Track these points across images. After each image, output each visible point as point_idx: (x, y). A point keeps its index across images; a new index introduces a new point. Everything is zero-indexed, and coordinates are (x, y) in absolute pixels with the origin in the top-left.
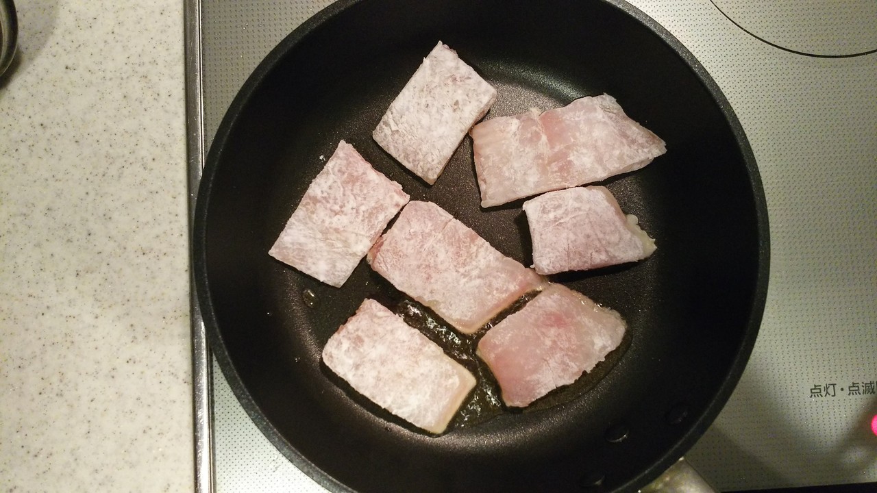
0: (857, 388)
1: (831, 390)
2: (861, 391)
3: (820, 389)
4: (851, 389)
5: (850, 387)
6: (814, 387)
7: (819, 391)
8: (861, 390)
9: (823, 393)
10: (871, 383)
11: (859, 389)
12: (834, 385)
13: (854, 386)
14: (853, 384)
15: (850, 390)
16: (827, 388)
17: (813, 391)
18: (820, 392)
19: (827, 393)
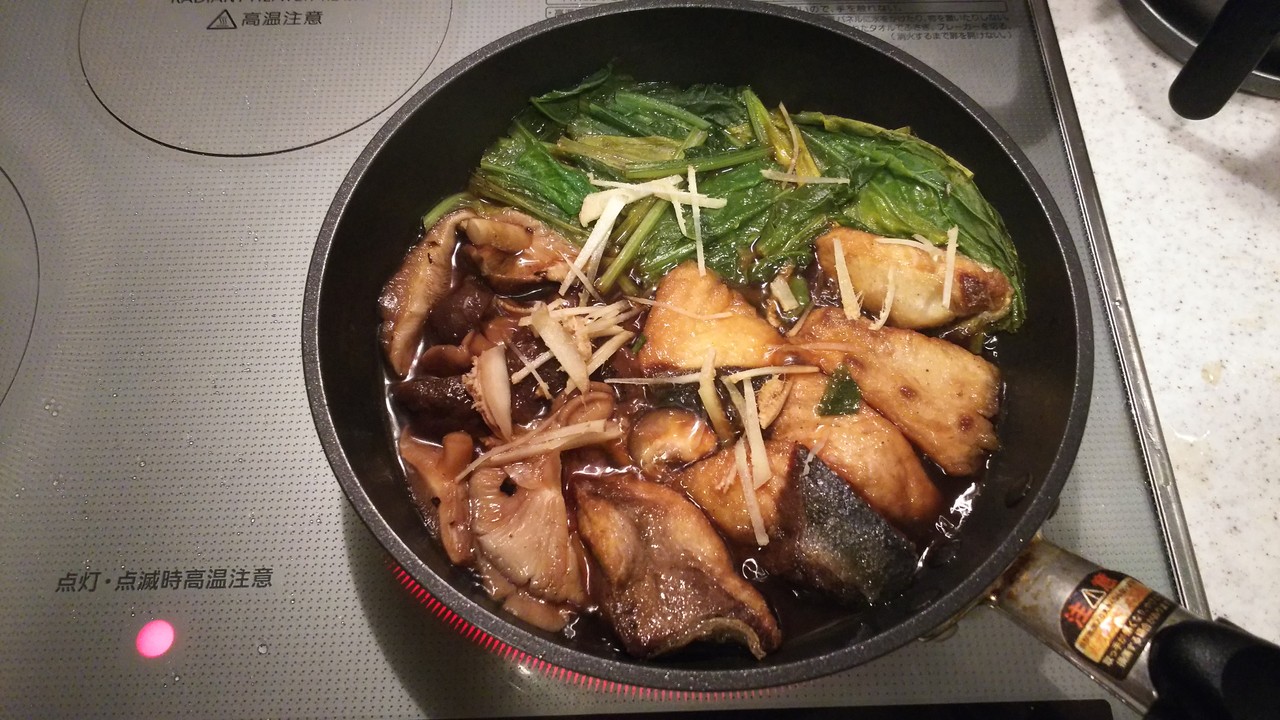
0: (130, 580)
1: (89, 584)
2: (136, 588)
3: (74, 580)
4: (122, 581)
5: (120, 578)
6: (65, 577)
7: (71, 582)
8: (137, 584)
9: (77, 586)
10: (155, 574)
11: (133, 583)
12: (97, 574)
13: (127, 577)
14: (128, 573)
15: (119, 582)
16: (86, 579)
17: (63, 582)
18: (74, 584)
19: (84, 586)
